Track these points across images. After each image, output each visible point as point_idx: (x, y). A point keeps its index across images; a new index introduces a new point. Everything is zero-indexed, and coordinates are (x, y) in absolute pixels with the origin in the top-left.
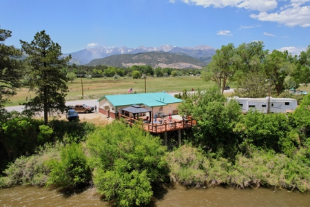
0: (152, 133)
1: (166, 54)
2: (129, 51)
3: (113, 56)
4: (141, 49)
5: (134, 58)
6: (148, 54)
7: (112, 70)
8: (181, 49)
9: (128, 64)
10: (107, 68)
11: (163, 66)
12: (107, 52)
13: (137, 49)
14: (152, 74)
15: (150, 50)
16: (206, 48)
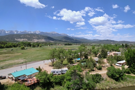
0: (27, 86)
1: (37, 35)
2: (19, 32)
3: (10, 35)
4: (25, 32)
5: (21, 36)
6: (29, 34)
7: (10, 45)
8: (44, 33)
9: (18, 39)
10: (7, 43)
11: (36, 41)
12: (7, 32)
13: (23, 32)
14: (30, 46)
15: (30, 33)
16: (55, 33)
